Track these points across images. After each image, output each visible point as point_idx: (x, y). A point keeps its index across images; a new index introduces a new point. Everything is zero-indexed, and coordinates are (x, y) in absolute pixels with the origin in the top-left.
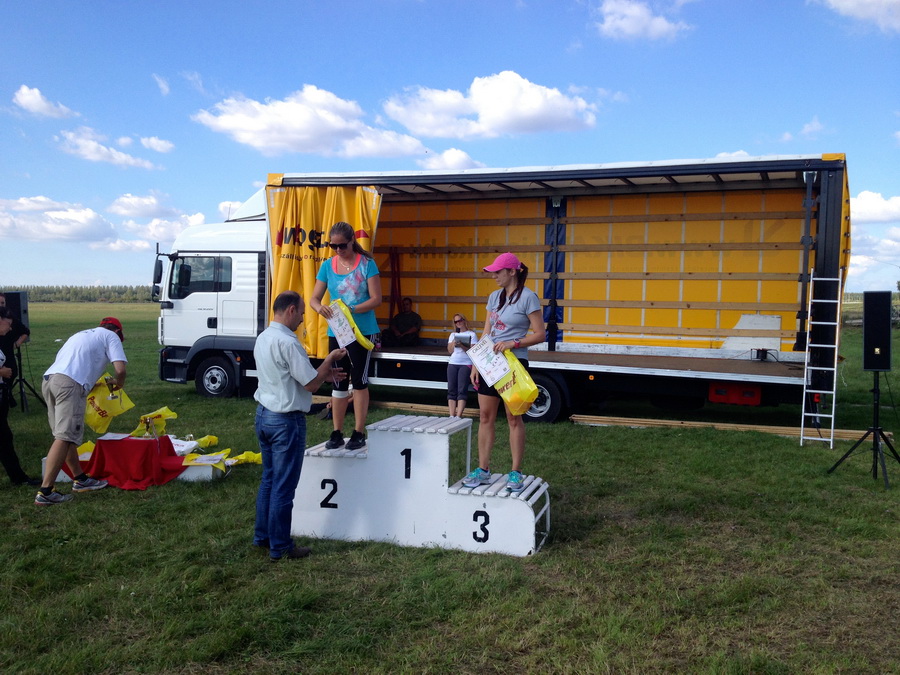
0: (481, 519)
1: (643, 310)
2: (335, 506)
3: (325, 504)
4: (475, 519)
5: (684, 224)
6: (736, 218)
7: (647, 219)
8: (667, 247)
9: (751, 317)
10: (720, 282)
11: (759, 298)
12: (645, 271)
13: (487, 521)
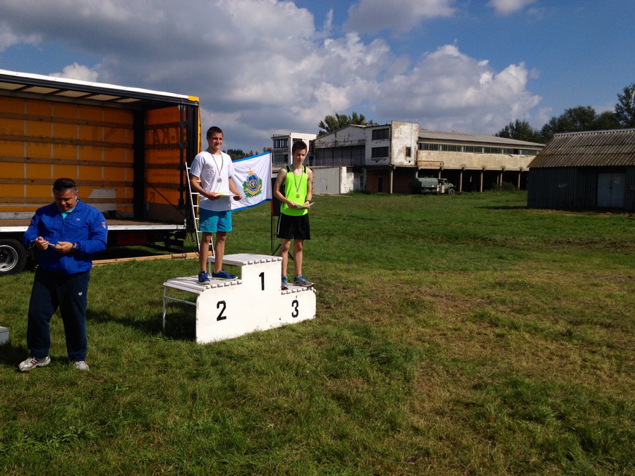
0: (295, 304)
1: (25, 186)
2: (225, 318)
3: (220, 318)
4: (293, 306)
5: (52, 125)
6: (87, 124)
7: (25, 118)
8: (42, 140)
9: (99, 190)
10: (78, 167)
11: (103, 177)
12: (25, 156)
13: (297, 306)
